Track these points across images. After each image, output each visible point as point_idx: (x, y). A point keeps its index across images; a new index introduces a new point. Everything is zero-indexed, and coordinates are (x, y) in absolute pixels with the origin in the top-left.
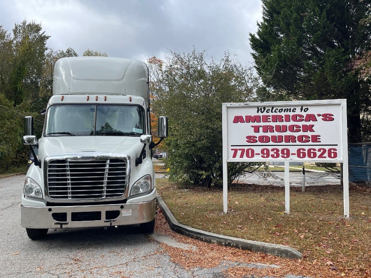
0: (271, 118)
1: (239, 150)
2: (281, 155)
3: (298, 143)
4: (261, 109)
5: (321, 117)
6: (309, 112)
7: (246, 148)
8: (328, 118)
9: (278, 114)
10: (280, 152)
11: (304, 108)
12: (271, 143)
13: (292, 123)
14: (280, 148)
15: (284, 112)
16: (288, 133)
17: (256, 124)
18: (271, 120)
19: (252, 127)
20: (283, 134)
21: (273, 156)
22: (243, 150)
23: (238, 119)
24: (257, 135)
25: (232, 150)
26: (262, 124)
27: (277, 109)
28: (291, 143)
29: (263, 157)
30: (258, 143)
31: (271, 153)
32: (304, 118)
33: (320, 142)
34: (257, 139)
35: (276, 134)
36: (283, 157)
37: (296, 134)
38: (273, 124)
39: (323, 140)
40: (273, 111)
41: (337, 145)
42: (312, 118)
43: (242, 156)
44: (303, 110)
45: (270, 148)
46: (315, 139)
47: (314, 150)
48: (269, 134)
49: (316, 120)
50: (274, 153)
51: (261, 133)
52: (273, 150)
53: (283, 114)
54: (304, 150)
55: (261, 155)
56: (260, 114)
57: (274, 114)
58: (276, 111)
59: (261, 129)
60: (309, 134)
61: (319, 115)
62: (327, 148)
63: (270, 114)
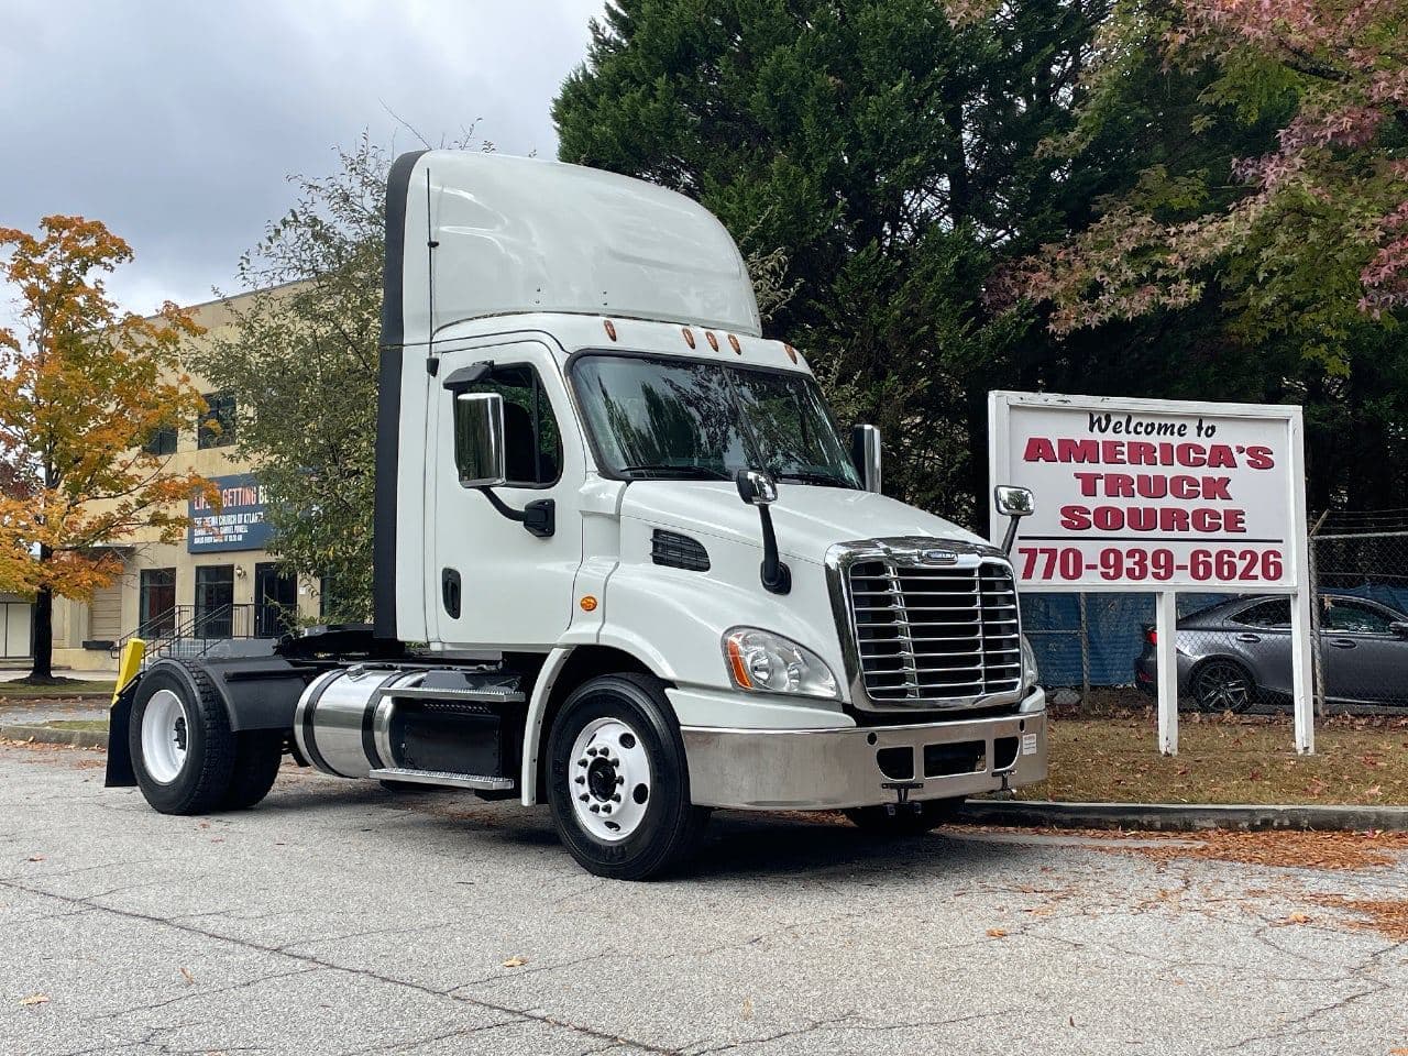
0: (1125, 449)
1: (1043, 551)
2: (1151, 569)
3: (1193, 533)
4: (1099, 420)
5: (1245, 457)
6: (1217, 440)
7: (1060, 546)
8: (1261, 459)
9: (1143, 438)
10: (1149, 562)
11: (1205, 425)
12: (1127, 531)
13: (1178, 469)
14: (1150, 548)
15: (1159, 433)
16: (1169, 501)
17: (1087, 468)
18: (1125, 457)
19: (1077, 476)
20: (1157, 504)
21: (1131, 573)
22: (1052, 553)
23: (1038, 450)
24: (1092, 504)
25: (1022, 551)
26: (1102, 468)
27: (1141, 425)
28: (1176, 534)
29: (1105, 576)
30: (1094, 531)
31: (1128, 563)
32: (1206, 457)
33: (1245, 531)
34: (1090, 517)
35: (1140, 502)
36: (1156, 576)
37: (1189, 506)
38: (1132, 471)
39: (1252, 526)
40: (1131, 429)
41: (1281, 541)
42: (1222, 456)
43: (1048, 574)
44: (1203, 432)
45: (1124, 547)
46: (1234, 520)
47: (1231, 554)
48: (1122, 503)
49: (1232, 464)
50: (1135, 563)
51: (1101, 500)
52: (1131, 554)
53: (1155, 440)
54: (1207, 554)
55: (1101, 569)
56: (1097, 436)
57: (1133, 438)
58: (1139, 429)
59: (1101, 484)
60: (1219, 505)
61: (1241, 450)
62: (1260, 549)
63: (1123, 437)
